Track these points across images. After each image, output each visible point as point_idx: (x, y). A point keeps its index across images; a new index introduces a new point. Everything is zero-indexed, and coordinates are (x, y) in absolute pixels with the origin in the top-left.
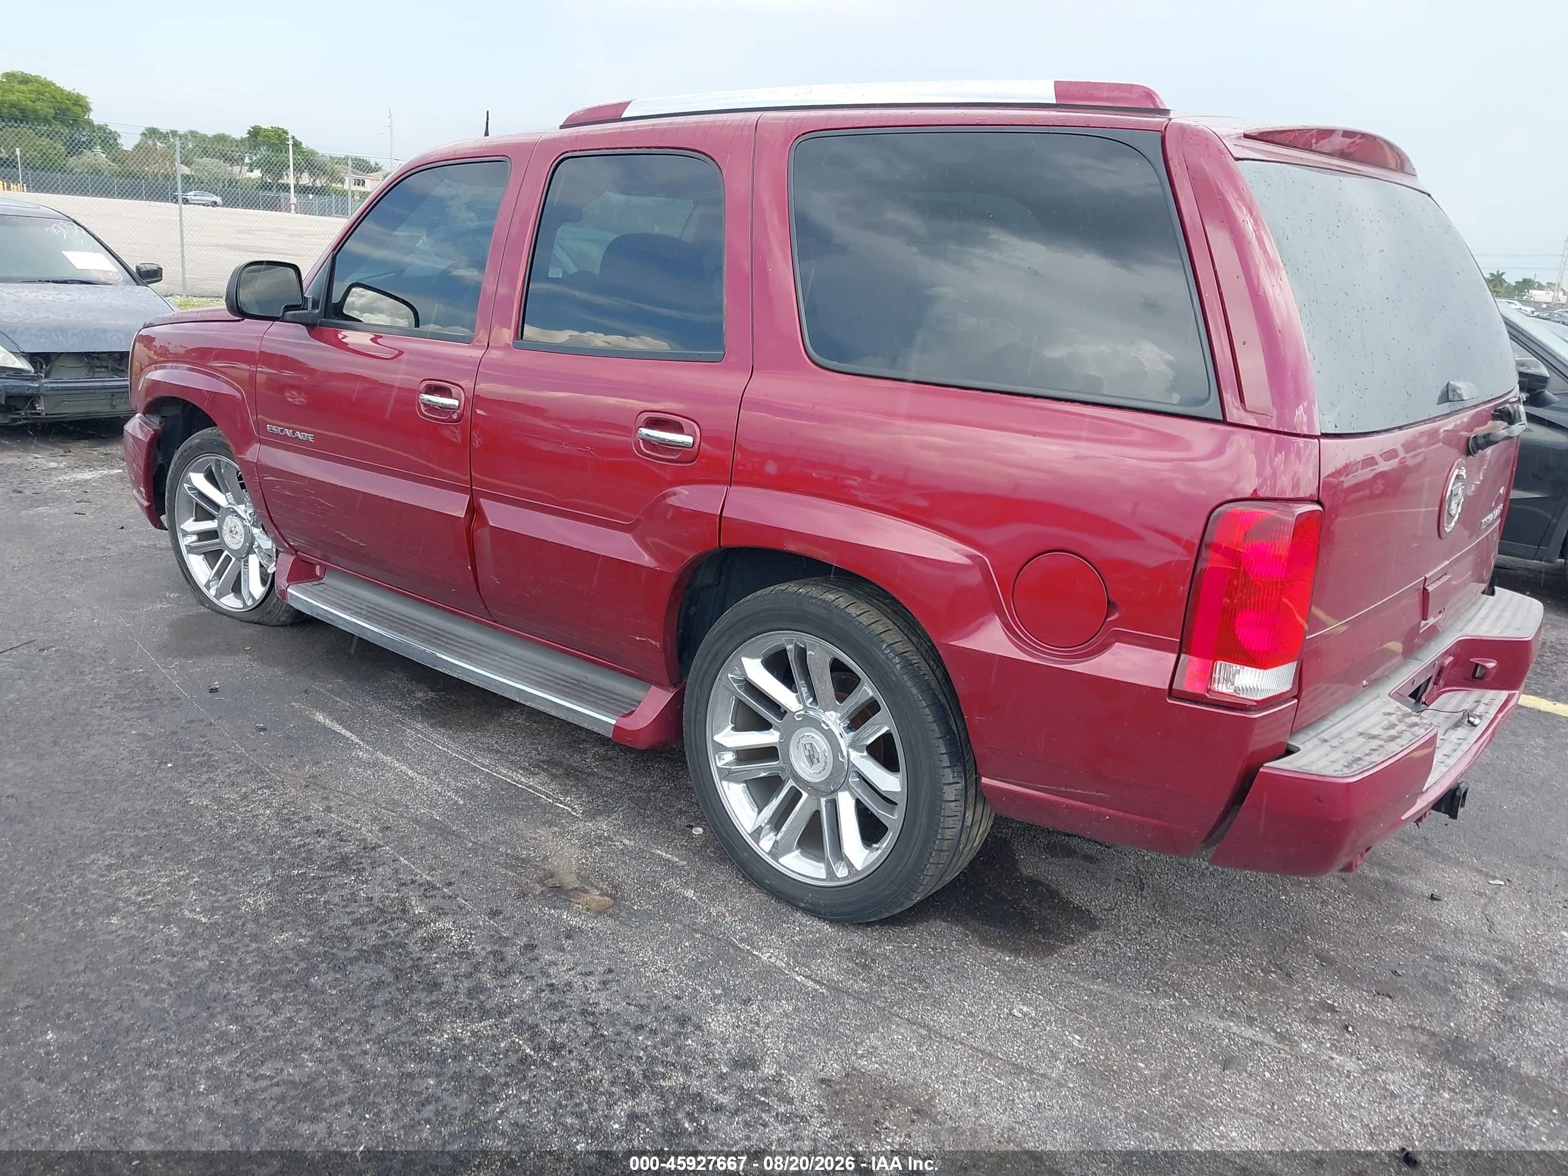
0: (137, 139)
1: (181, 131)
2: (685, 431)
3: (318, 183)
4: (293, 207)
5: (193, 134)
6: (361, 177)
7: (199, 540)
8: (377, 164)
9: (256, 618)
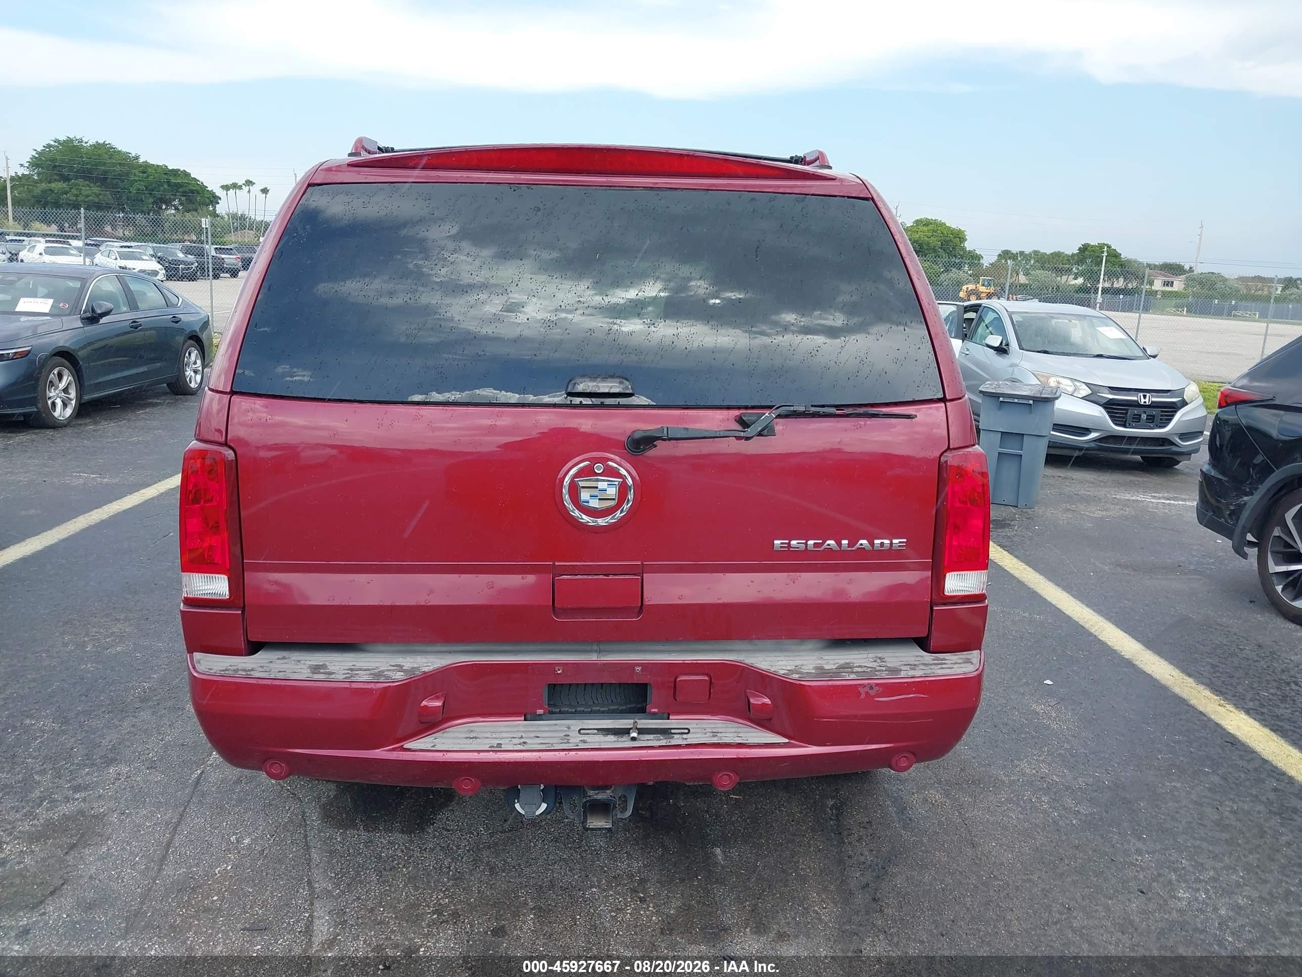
0: (994, 259)
1: (1027, 251)
3: (1130, 286)
4: (1098, 305)
5: (1036, 252)
6: (1170, 279)
8: (1191, 268)
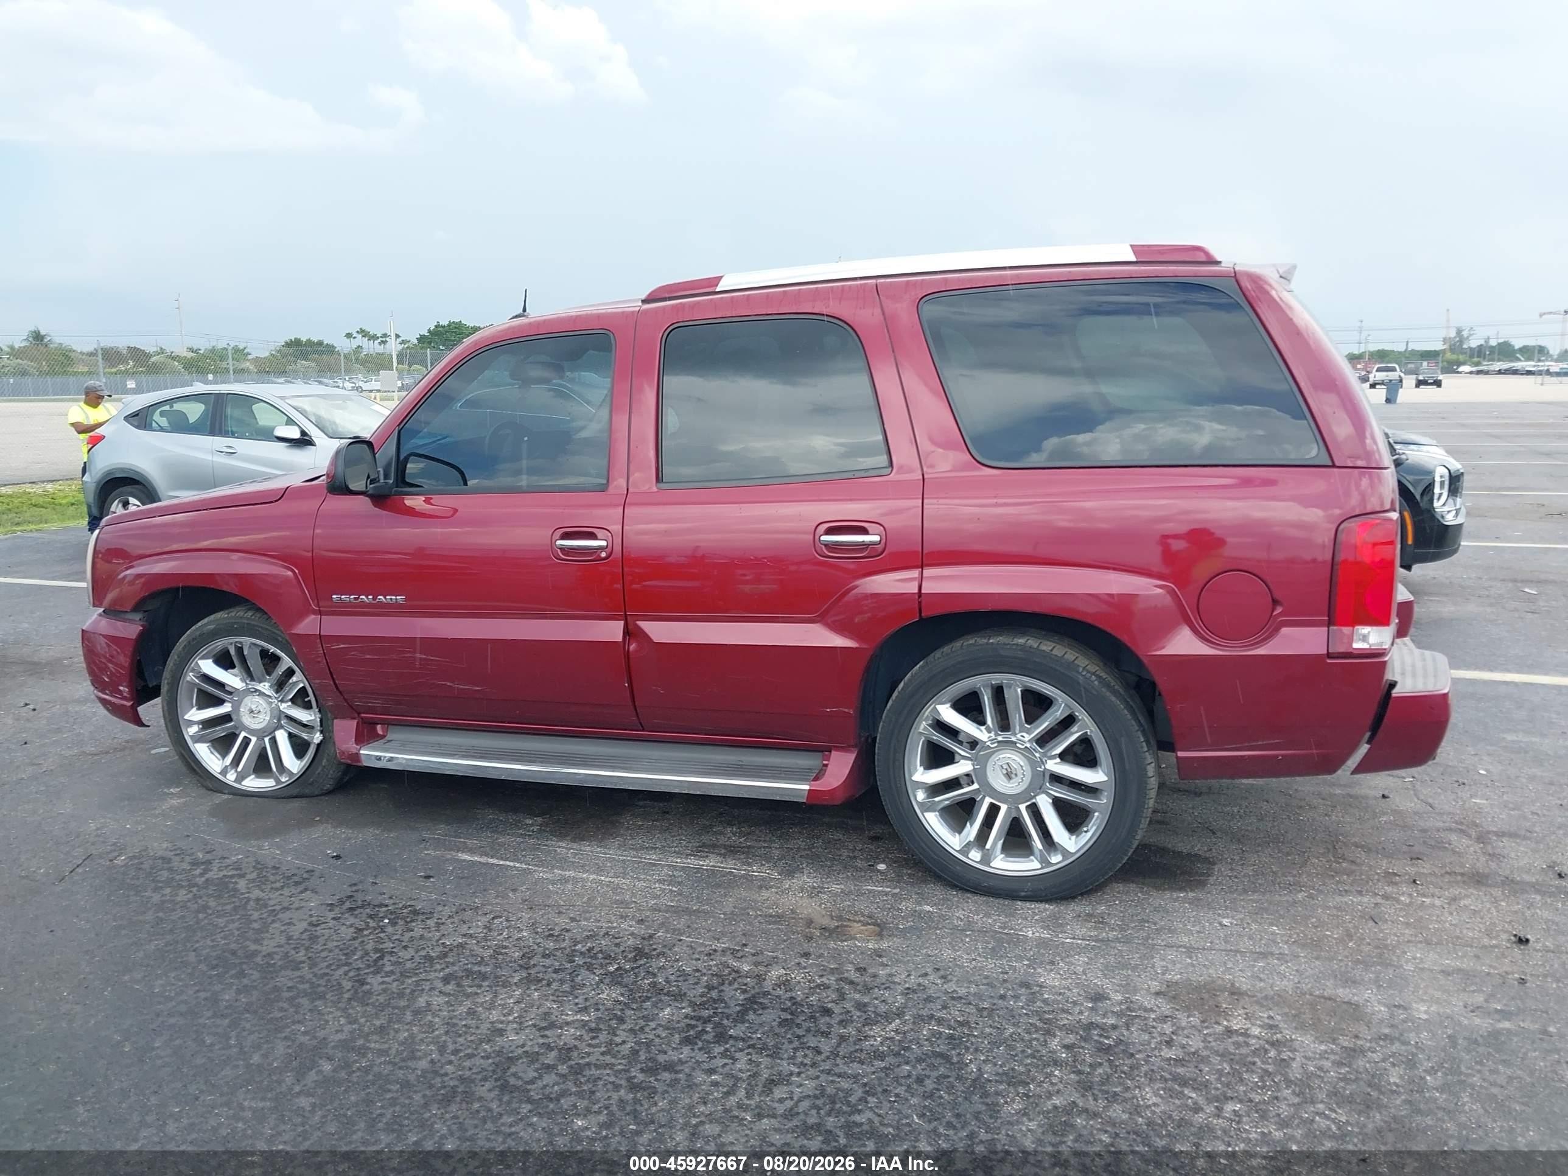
2: (870, 532)
7: (204, 729)
9: (295, 792)
